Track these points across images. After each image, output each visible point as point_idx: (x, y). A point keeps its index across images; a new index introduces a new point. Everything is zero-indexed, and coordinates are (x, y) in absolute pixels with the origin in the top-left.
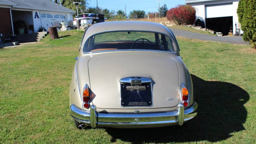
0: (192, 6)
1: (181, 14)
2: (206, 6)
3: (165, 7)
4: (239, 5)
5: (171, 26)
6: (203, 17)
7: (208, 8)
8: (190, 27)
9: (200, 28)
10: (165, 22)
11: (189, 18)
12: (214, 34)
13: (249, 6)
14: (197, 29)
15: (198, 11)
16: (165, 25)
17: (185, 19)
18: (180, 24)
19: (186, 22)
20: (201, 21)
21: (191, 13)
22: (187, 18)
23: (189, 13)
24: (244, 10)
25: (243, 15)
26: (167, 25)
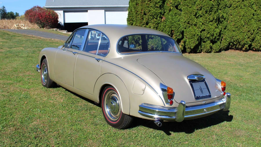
0: (55, 11)
1: (46, 18)
2: (64, 12)
3: (3, 9)
4: (129, 15)
5: (26, 28)
6: (61, 22)
7: (66, 14)
8: (56, 30)
9: (67, 32)
10: (19, 25)
11: (53, 22)
12: (80, 38)
13: (138, 16)
14: (63, 32)
15: (61, 16)
16: (20, 27)
17: (49, 23)
18: (43, 27)
19: (49, 26)
20: (61, 25)
21: (55, 18)
22: (51, 22)
23: (53, 17)
24: (133, 19)
25: (133, 23)
26: (21, 27)
